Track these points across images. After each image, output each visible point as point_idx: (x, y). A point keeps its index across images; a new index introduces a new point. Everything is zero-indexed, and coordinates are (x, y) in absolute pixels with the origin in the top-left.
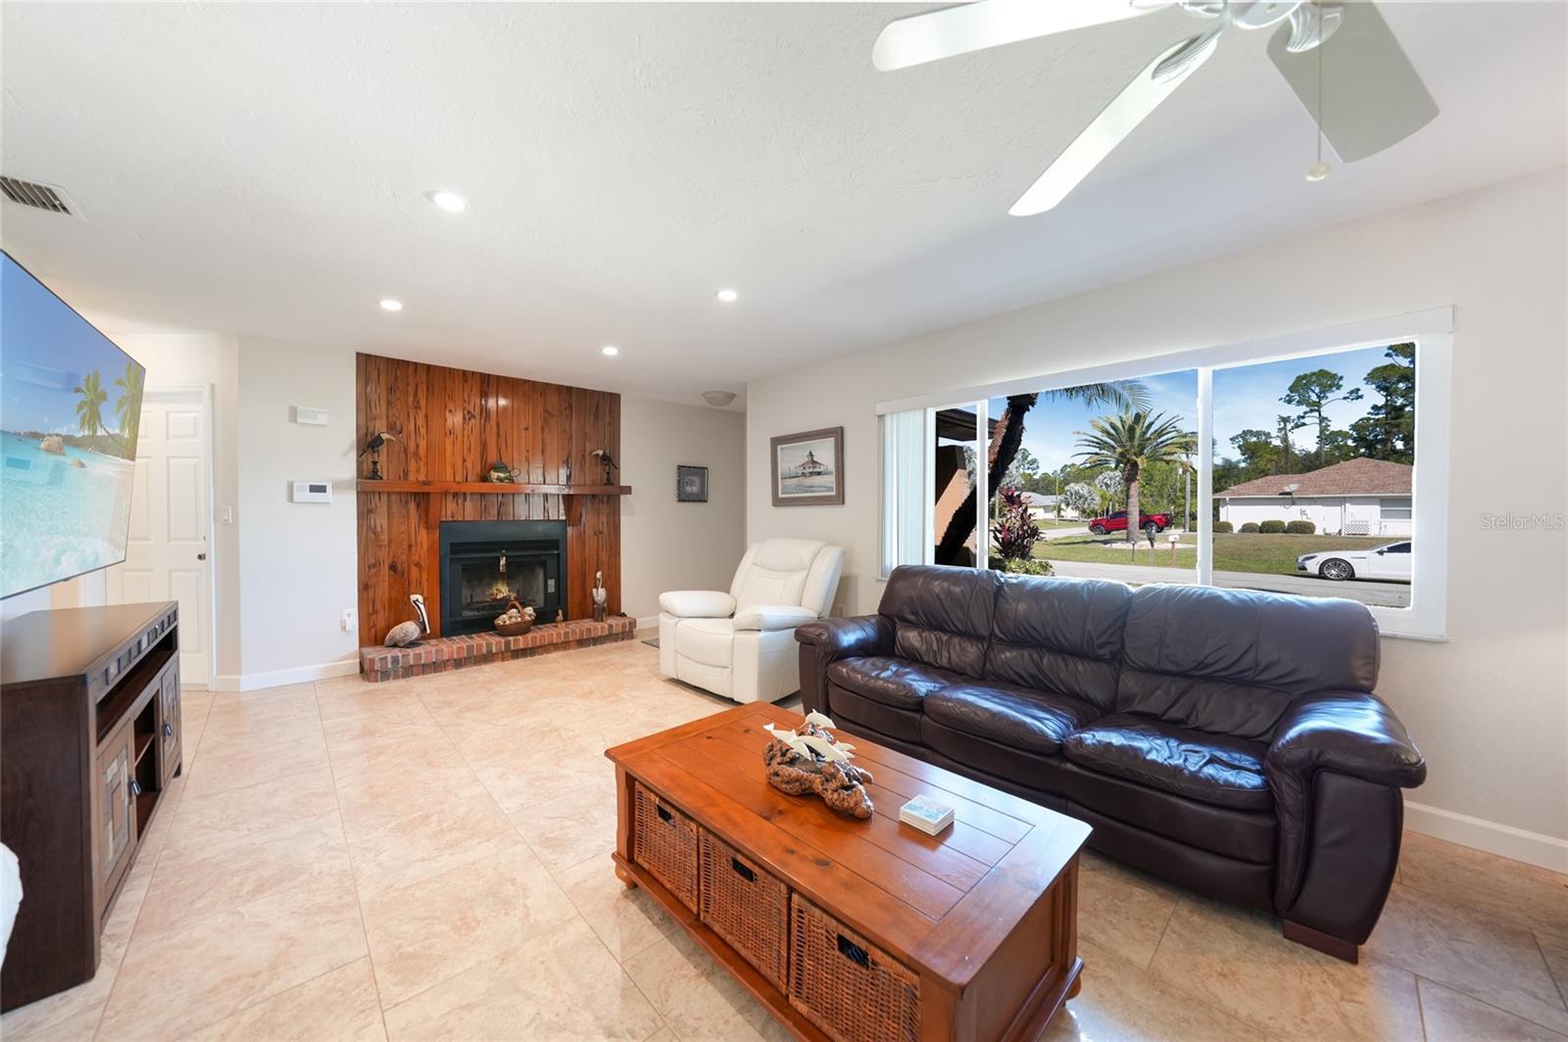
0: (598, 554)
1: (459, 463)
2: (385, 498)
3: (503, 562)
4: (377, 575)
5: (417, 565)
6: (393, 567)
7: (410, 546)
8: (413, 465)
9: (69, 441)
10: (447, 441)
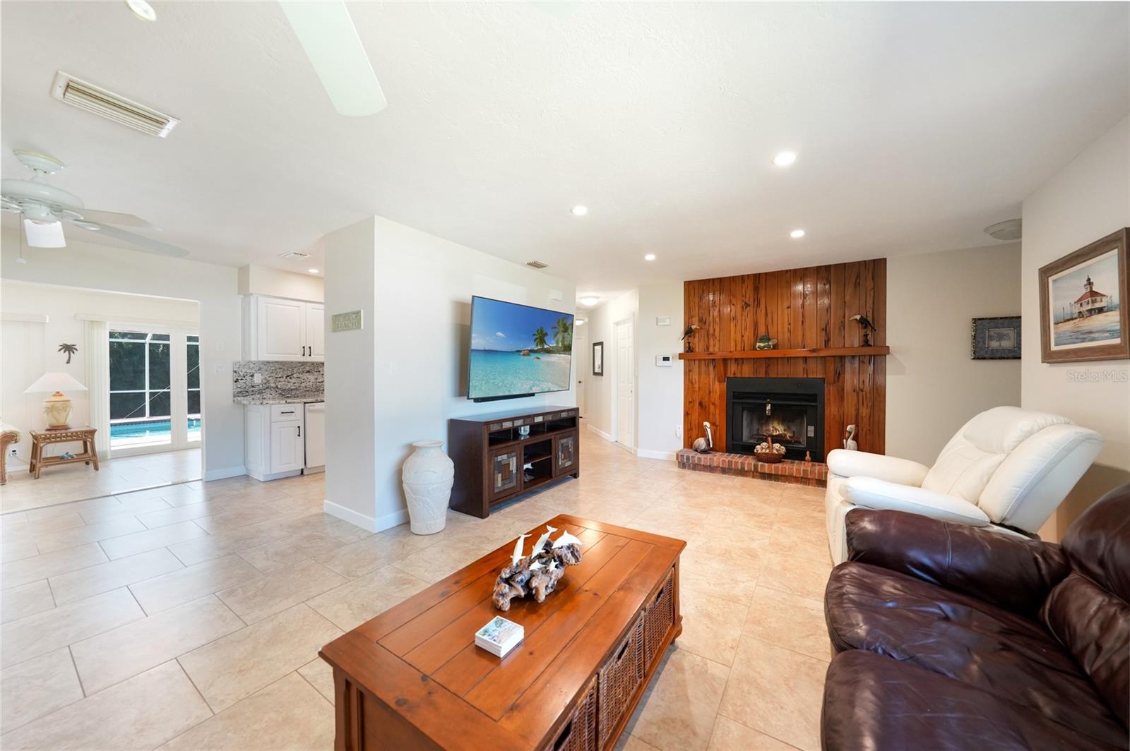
0: (857, 410)
1: (739, 339)
2: (697, 362)
3: (769, 407)
4: (692, 407)
5: (714, 404)
6: (701, 404)
7: (710, 392)
8: (711, 342)
9: (532, 351)
10: (732, 325)
